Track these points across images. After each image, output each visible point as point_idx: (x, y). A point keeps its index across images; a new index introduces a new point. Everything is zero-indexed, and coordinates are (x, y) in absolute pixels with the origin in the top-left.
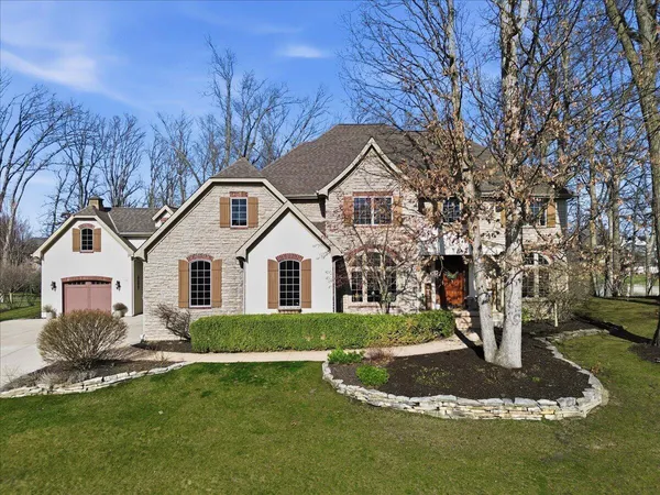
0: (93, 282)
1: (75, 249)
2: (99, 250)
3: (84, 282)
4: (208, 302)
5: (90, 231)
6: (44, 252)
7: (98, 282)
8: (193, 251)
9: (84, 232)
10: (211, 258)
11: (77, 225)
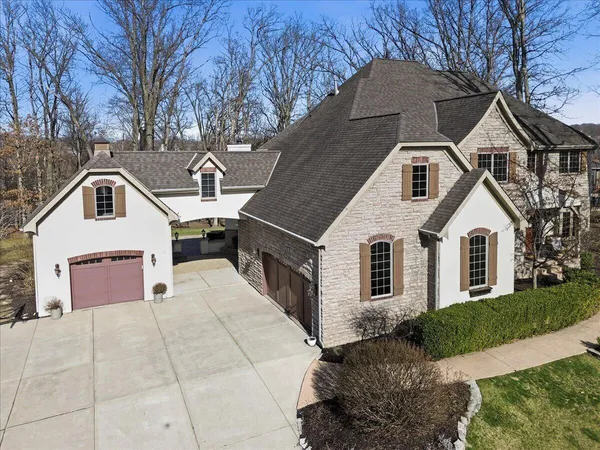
0: (114, 258)
1: (87, 216)
2: (123, 214)
3: (99, 260)
4: (388, 291)
5: (109, 190)
6: (38, 224)
7: (121, 258)
8: (375, 231)
9: (99, 190)
10: (392, 237)
11: (88, 183)
